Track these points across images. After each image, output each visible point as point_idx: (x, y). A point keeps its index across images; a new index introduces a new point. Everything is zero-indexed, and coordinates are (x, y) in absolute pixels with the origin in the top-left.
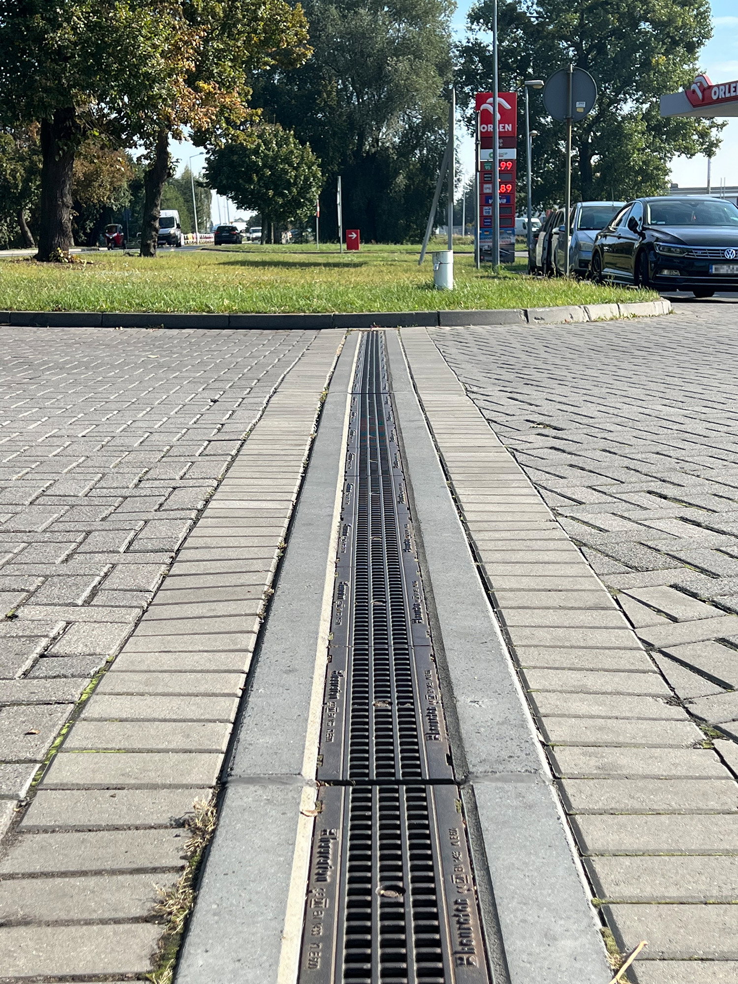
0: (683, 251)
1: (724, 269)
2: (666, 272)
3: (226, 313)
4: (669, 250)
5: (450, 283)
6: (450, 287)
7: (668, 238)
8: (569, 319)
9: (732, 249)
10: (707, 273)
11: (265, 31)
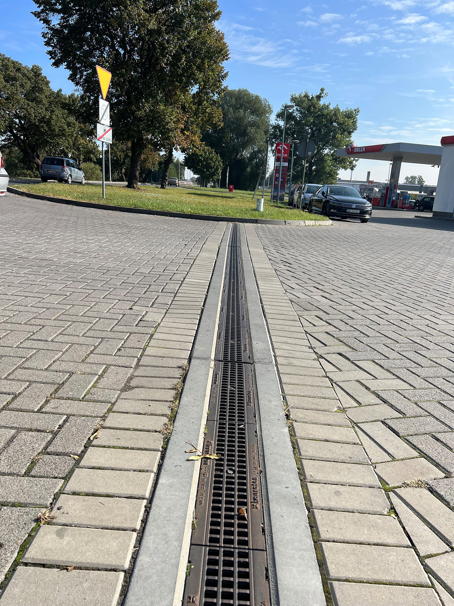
0: (338, 204)
1: (351, 211)
2: (332, 210)
3: (189, 214)
4: (334, 203)
5: (262, 209)
6: (262, 211)
7: (334, 199)
8: (299, 225)
9: (355, 205)
10: (345, 212)
11: (208, 117)
